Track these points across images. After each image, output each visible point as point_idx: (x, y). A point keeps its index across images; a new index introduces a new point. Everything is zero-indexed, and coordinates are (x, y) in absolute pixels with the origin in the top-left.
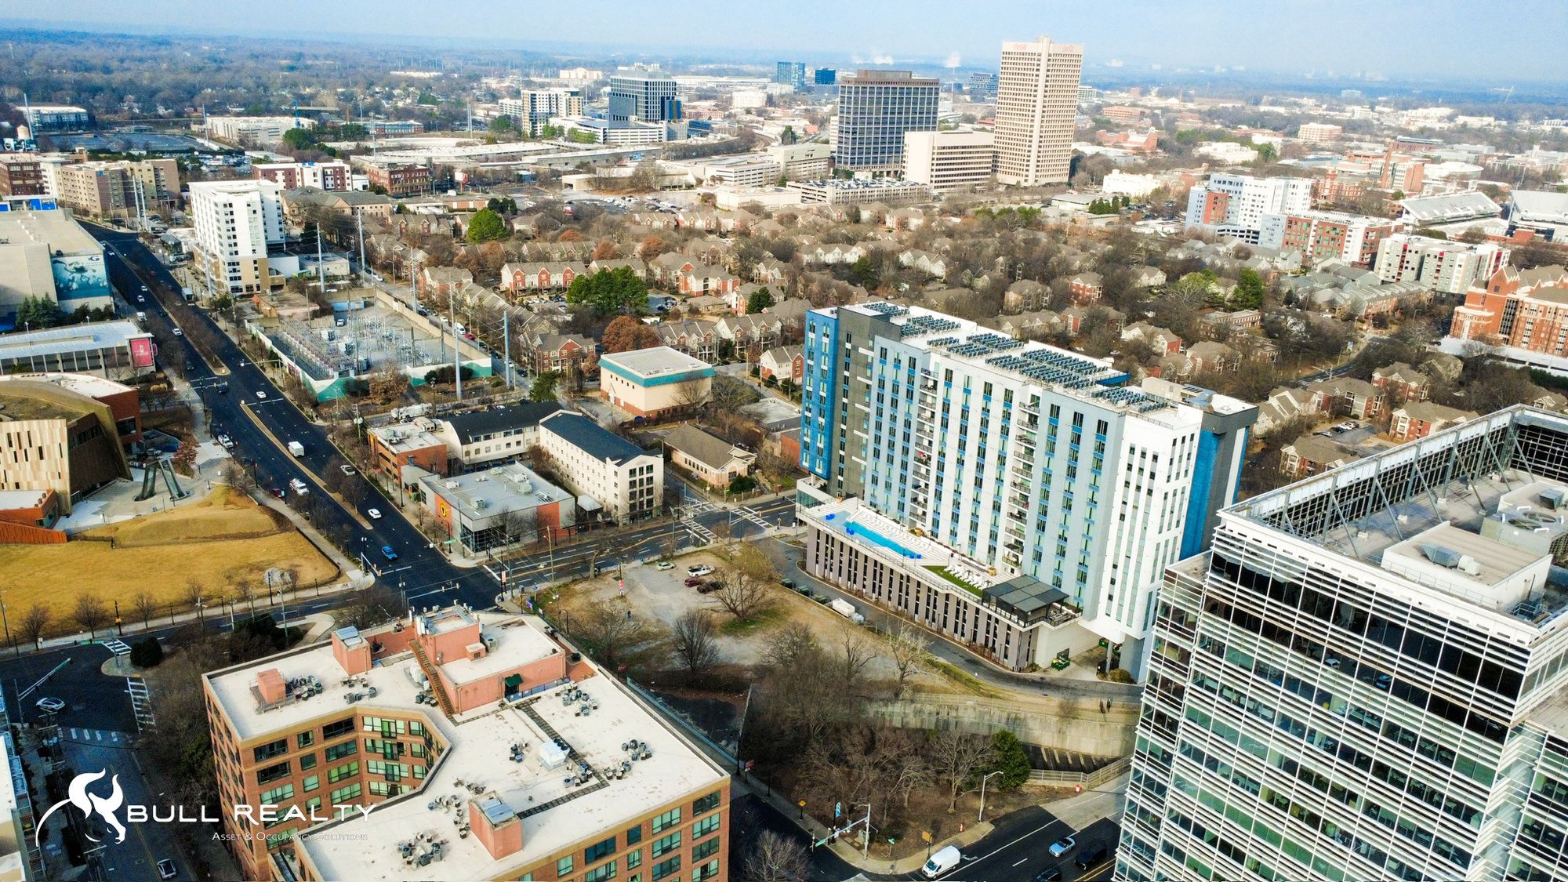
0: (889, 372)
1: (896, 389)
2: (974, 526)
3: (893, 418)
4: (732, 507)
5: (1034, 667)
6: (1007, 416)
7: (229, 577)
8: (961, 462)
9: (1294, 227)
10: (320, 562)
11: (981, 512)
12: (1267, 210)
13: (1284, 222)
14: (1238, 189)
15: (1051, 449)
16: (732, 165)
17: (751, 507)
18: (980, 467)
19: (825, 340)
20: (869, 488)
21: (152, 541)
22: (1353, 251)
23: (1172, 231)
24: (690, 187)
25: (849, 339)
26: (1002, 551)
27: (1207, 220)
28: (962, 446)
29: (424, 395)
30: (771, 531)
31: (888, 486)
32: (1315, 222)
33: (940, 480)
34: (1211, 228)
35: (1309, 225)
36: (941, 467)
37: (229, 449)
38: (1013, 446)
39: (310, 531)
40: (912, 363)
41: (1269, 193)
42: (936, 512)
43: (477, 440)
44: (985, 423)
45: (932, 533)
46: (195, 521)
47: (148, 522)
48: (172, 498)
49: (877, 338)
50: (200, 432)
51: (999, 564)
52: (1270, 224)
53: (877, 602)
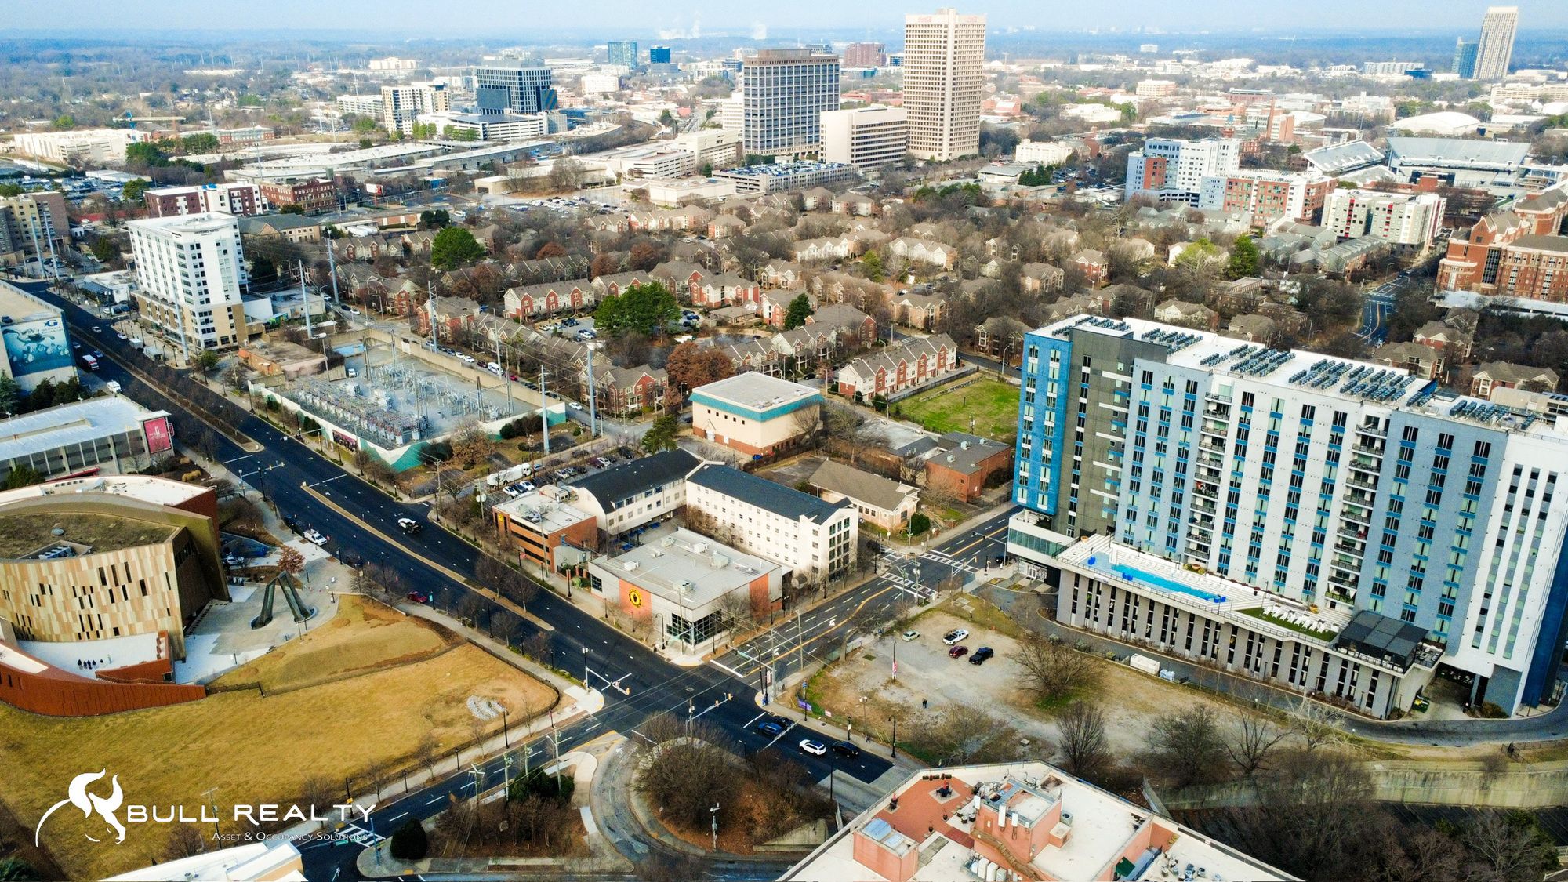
0: (1156, 398)
1: (1165, 414)
2: (1283, 560)
3: (1161, 448)
4: (919, 550)
5: (1397, 713)
6: (1336, 441)
7: (428, 716)
8: (1264, 493)
9: (1235, 187)
10: (525, 682)
11: (1294, 545)
12: (1204, 173)
13: (1224, 184)
14: (1175, 153)
15: (1403, 473)
16: (644, 156)
17: (940, 548)
18: (1294, 497)
19: (1056, 365)
20: (1122, 524)
21: (305, 682)
22: (1296, 207)
23: (1113, 198)
24: (610, 183)
25: (1087, 362)
26: (1323, 582)
27: (1147, 185)
28: (1266, 474)
29: (510, 454)
30: (982, 576)
31: (1152, 521)
32: (1256, 182)
33: (1231, 513)
34: (1154, 194)
35: (1250, 185)
36: (1234, 498)
37: (323, 546)
38: (1343, 475)
39: (485, 641)
40: (1192, 387)
41: (1206, 155)
42: (1225, 547)
43: (620, 505)
44: (1302, 449)
45: (1219, 570)
46: (347, 647)
47: (291, 655)
48: (297, 619)
49: (1137, 361)
50: (274, 525)
51: (1320, 598)
52: (1210, 187)
53: (1169, 652)
